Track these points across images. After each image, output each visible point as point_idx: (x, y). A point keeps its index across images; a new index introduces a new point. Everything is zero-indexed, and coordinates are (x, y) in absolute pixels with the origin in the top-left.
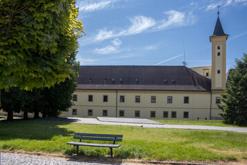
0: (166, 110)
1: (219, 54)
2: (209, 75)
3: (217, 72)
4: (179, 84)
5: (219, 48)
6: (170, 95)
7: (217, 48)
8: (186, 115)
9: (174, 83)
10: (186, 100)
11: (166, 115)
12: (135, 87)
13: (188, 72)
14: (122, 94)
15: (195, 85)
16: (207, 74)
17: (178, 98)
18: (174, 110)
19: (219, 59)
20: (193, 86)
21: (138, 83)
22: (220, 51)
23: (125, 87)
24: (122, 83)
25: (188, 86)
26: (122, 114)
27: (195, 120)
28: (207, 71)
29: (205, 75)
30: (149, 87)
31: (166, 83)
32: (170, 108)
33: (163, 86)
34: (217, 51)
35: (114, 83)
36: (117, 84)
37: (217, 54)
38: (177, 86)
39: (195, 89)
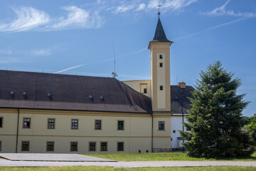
0: (93, 140)
1: (161, 65)
2: (148, 91)
3: (159, 88)
4: (109, 103)
5: (161, 57)
6: (98, 118)
7: (158, 57)
8: (121, 147)
9: (103, 101)
10: (121, 125)
11: (92, 147)
12: (48, 104)
13: (120, 86)
14: (27, 115)
15: (131, 104)
16: (145, 91)
17: (110, 122)
18: (104, 140)
19: (161, 71)
20: (129, 106)
21: (51, 99)
22: (163, 61)
23: (31, 104)
24: (26, 98)
25: (121, 106)
26: (26, 147)
27: (136, 153)
28: (144, 87)
29: (143, 92)
30: (69, 105)
31: (92, 101)
32: (98, 137)
33: (89, 105)
34: (159, 61)
35: (13, 97)
36: (19, 99)
37: (159, 65)
38: (107, 105)
39: (132, 109)
